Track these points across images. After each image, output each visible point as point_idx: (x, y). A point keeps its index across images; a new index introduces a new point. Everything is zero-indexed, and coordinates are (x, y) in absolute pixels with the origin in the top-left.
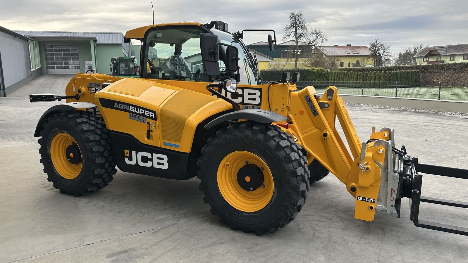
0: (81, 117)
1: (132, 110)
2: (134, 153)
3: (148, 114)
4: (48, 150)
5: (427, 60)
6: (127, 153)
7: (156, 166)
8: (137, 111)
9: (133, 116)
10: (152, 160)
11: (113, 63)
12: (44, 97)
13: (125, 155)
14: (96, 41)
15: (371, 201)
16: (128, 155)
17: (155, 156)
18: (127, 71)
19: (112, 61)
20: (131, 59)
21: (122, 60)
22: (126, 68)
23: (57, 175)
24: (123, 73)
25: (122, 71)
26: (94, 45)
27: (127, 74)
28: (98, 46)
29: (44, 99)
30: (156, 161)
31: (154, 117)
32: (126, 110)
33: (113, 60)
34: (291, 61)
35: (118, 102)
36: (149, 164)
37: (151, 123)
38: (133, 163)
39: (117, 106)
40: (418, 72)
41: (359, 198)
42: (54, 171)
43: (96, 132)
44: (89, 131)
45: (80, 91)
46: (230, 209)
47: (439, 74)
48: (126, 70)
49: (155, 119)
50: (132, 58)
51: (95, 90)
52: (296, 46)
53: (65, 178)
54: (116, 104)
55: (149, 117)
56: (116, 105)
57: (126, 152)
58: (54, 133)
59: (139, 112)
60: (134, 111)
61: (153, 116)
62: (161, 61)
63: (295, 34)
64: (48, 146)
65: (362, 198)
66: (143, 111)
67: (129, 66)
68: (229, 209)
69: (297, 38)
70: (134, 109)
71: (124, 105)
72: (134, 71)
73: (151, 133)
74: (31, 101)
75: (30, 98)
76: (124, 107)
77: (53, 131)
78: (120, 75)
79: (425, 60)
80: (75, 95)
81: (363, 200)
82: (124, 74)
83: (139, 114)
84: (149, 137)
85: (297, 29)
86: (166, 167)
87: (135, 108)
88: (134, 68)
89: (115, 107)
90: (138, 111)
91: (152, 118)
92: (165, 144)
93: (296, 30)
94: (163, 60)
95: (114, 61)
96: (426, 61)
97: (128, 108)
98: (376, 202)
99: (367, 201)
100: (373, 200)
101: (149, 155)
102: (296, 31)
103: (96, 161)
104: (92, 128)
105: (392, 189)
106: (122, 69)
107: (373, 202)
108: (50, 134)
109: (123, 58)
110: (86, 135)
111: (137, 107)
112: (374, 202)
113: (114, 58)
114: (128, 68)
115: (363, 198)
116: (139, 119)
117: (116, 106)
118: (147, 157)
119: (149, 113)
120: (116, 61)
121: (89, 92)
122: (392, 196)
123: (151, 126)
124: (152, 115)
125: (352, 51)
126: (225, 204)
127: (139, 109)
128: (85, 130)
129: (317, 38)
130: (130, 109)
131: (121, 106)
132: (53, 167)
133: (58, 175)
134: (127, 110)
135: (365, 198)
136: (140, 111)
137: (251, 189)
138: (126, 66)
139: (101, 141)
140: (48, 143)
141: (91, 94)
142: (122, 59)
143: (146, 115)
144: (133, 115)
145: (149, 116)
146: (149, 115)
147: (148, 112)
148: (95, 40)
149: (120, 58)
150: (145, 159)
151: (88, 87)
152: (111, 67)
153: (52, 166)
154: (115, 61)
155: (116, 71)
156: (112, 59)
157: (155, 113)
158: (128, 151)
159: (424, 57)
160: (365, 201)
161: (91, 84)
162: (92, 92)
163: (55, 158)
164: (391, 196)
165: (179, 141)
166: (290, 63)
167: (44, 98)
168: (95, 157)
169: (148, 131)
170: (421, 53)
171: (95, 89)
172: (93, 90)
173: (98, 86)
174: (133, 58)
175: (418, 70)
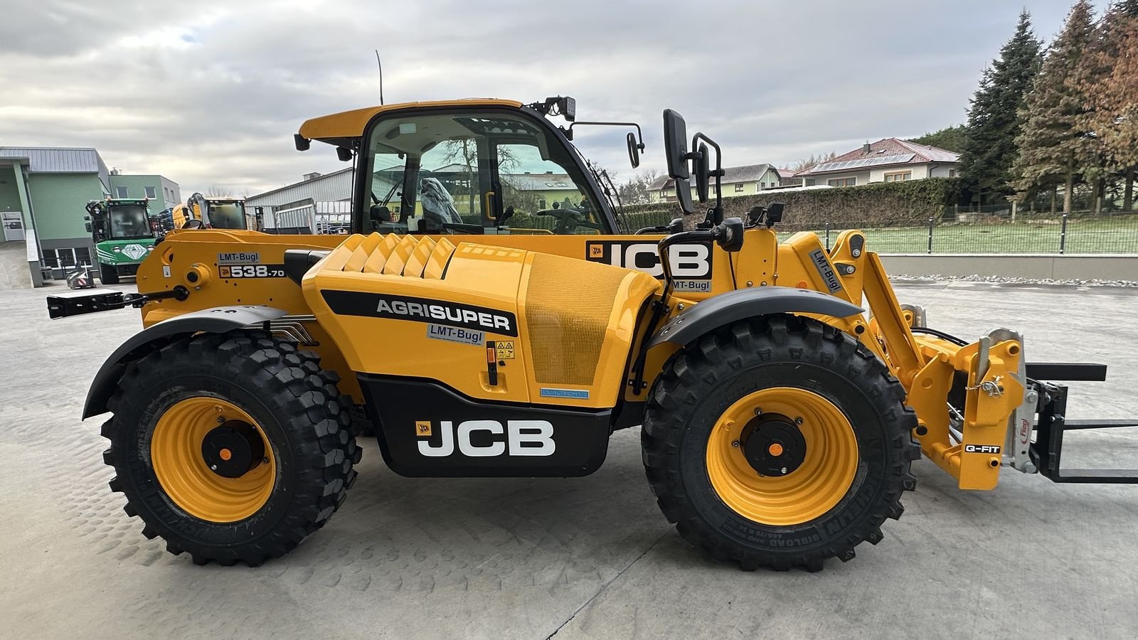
0: (256, 347)
1: (436, 314)
2: (446, 426)
3: (490, 321)
4: (143, 452)
5: (665, 194)
6: (424, 429)
7: (516, 450)
8: (452, 316)
9: (442, 332)
10: (504, 437)
11: (92, 213)
12: (94, 299)
13: (419, 433)
14: (29, 165)
15: (993, 450)
16: (429, 433)
17: (514, 426)
18: (131, 230)
19: (90, 209)
20: (138, 203)
21: (114, 206)
22: (127, 223)
23: (182, 518)
24: (121, 234)
25: (118, 231)
26: (23, 175)
27: (133, 235)
28: (31, 177)
29: (95, 307)
30: (515, 438)
31: (508, 328)
32: (416, 317)
33: (91, 207)
34: (462, 200)
35: (389, 299)
36: (497, 449)
37: (498, 344)
38: (446, 450)
39: (387, 308)
40: (668, 213)
41: (969, 448)
42: (168, 507)
43: (310, 383)
44: (296, 382)
45: (193, 277)
46: (744, 526)
47: (697, 215)
48: (126, 227)
49: (513, 332)
50: (140, 202)
51: (241, 272)
52: (468, 173)
53: (211, 523)
54: (382, 302)
55: (493, 330)
56: (382, 306)
57: (423, 427)
58: (163, 400)
59: (459, 319)
60: (443, 317)
61: (506, 325)
62: (211, 206)
63: (464, 153)
64: (143, 439)
65: (974, 447)
66: (472, 316)
67: (134, 219)
68: (741, 527)
69: (468, 160)
70: (445, 311)
71: (410, 305)
72: (148, 228)
73: (499, 369)
74: (54, 315)
75: (49, 308)
76: (410, 309)
77: (163, 394)
78: (113, 239)
79: (662, 195)
80: (171, 289)
81: (977, 451)
82: (123, 236)
83: (462, 324)
84: (493, 379)
85: (468, 143)
86: (549, 449)
87: (447, 309)
88: (147, 223)
89: (379, 310)
90: (456, 317)
91: (501, 330)
92: (544, 393)
93: (465, 145)
94: (216, 204)
95: (94, 208)
96: (664, 197)
97: (423, 311)
98: (1002, 451)
99: (985, 452)
100: (996, 448)
101: (495, 427)
102: (465, 148)
103: (326, 463)
104: (299, 374)
105: (1025, 421)
106: (118, 225)
107: (995, 451)
108: (150, 406)
109: (118, 202)
110: (288, 395)
111: (454, 307)
112: (998, 451)
113: (93, 203)
114: (132, 222)
115: (976, 446)
116: (460, 335)
117: (384, 309)
118: (491, 432)
119: (493, 319)
120: (100, 208)
121: (221, 278)
122: (1024, 433)
123: (498, 351)
124: (500, 321)
125: (556, 182)
126: (729, 517)
127: (458, 311)
128: (285, 381)
129: (504, 160)
130: (430, 312)
131: (400, 308)
132: (164, 497)
133: (185, 515)
134: (422, 315)
135: (981, 447)
136: (467, 316)
137: (784, 470)
138: (126, 219)
139: (329, 407)
140: (143, 432)
141: (227, 282)
142: (117, 204)
143: (482, 323)
144: (440, 328)
145: (492, 325)
146: (493, 323)
147: (490, 316)
148: (25, 165)
149: (110, 201)
150: (480, 438)
151: (216, 265)
152: (88, 222)
153: (157, 494)
154: (97, 210)
155: (101, 231)
156: (89, 205)
157: (511, 317)
158: (428, 424)
159: (660, 191)
160: (980, 451)
161: (228, 257)
162: (232, 277)
163: (167, 475)
164: (1023, 435)
165: (589, 381)
166: (461, 203)
167: (94, 303)
168: (319, 452)
169: (492, 367)
170: (655, 185)
171: (242, 269)
172: (233, 271)
173: (250, 261)
174: (143, 201)
175: (668, 211)
